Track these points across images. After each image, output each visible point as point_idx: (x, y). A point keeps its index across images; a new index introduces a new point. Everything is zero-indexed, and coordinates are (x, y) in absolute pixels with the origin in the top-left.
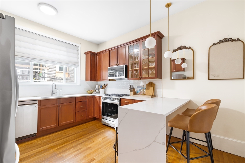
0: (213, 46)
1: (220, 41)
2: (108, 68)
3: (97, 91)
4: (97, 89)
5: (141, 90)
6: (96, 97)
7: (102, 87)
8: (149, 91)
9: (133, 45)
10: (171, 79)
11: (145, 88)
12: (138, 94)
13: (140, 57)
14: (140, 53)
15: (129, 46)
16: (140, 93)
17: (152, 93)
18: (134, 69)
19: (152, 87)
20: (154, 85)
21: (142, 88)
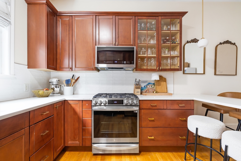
0: (220, 45)
1: (224, 41)
2: (96, 47)
3: (57, 90)
4: (56, 87)
5: (148, 86)
6: (70, 102)
7: (68, 83)
8: (160, 87)
9: (146, 20)
10: (184, 73)
11: (154, 84)
12: (144, 91)
13: (158, 40)
14: (158, 34)
15: (138, 19)
16: (147, 90)
17: (166, 90)
18: (148, 55)
19: (163, 81)
20: (165, 79)
21: (149, 83)
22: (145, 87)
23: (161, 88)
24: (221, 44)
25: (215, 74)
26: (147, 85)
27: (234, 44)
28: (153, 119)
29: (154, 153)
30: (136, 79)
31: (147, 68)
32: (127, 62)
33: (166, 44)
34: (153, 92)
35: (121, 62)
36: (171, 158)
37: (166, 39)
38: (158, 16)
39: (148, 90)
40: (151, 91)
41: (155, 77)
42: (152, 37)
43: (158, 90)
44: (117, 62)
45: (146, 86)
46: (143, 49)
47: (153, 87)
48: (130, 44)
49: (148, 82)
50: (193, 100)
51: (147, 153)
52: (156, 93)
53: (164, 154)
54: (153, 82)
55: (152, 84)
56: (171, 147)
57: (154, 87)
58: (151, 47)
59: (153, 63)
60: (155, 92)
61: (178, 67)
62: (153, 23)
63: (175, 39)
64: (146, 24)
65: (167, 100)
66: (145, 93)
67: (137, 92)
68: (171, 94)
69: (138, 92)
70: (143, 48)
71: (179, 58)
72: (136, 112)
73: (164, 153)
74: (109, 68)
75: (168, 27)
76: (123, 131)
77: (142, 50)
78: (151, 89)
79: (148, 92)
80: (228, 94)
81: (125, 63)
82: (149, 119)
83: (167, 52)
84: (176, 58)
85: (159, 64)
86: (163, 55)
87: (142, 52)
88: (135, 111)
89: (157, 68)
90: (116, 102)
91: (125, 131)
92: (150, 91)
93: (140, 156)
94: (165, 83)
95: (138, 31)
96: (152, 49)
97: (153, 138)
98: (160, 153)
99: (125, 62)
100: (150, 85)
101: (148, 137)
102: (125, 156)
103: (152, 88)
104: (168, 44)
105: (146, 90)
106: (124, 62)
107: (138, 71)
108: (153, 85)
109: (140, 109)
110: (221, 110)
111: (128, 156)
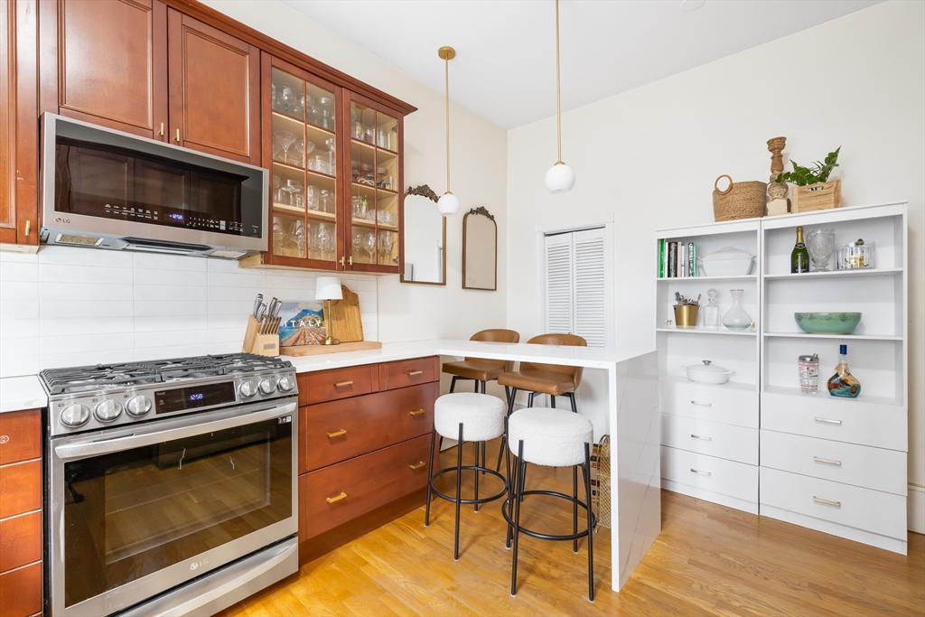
0: (470, 215)
2: (50, 118)
5: (302, 323)
8: (343, 322)
9: (301, 81)
10: (402, 280)
11: (321, 313)
12: (288, 342)
13: (340, 167)
14: (340, 145)
15: (272, 66)
16: (298, 338)
17: (359, 332)
18: (310, 211)
19: (351, 305)
20: (355, 296)
21: (305, 312)
22: (289, 324)
23: (346, 327)
24: (472, 212)
25: (464, 287)
26: (297, 318)
27: (492, 218)
28: (343, 432)
29: (344, 546)
30: (261, 296)
31: (305, 257)
32: (233, 225)
33: (360, 183)
34: (323, 343)
35: (206, 223)
36: (394, 537)
37: (360, 169)
38: (342, 87)
39: (302, 337)
40: (314, 339)
41: (328, 288)
42: (321, 148)
43: (337, 335)
44: (180, 217)
45: (293, 322)
46: (289, 185)
47: (318, 323)
48: (241, 152)
49: (299, 305)
50: (436, 356)
51: (322, 558)
52: (333, 344)
53: (373, 536)
54: (318, 308)
55: (314, 312)
56: (387, 506)
57: (321, 325)
58: (319, 183)
59: (325, 241)
60: (328, 342)
61: (394, 260)
62: (323, 102)
63: (385, 174)
64: (297, 94)
65: (379, 364)
66: (296, 349)
67: (266, 347)
68: (377, 345)
69: (272, 346)
70: (289, 181)
71: (396, 235)
72: (289, 420)
73: (370, 533)
74: (130, 241)
75: (366, 130)
76: (182, 530)
77: (285, 185)
78: (312, 330)
79: (303, 342)
80: (489, 335)
81: (223, 228)
82: (331, 435)
83: (364, 211)
84: (388, 233)
85: (346, 248)
86: (355, 220)
87: (282, 194)
88: (282, 418)
89: (339, 258)
90: (200, 396)
91: (193, 527)
92: (308, 340)
93: (301, 580)
94: (355, 308)
95: (272, 111)
96: (321, 189)
97: (343, 495)
98: (360, 540)
99: (223, 223)
100: (308, 317)
101: (328, 499)
102: (243, 610)
103: (316, 330)
104: (366, 184)
105: (296, 336)
106: (219, 224)
107: (273, 264)
108: (319, 318)
109: (300, 407)
110: (483, 372)
111: (258, 605)
